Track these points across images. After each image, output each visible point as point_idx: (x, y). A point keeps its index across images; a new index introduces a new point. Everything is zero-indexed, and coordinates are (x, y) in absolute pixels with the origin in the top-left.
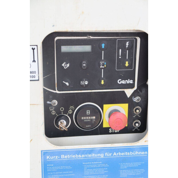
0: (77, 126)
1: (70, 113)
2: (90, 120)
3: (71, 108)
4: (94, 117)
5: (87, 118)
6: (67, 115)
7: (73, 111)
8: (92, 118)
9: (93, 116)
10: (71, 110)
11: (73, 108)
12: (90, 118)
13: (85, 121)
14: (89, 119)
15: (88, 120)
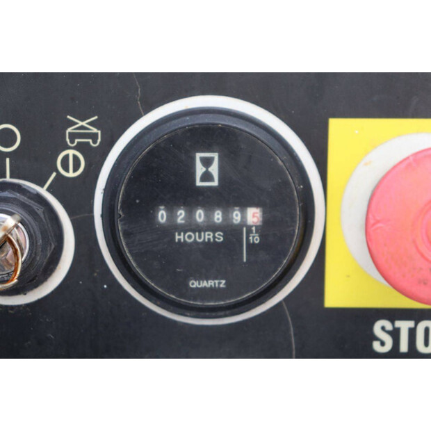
0: (120, 286)
1: (71, 174)
2: (219, 237)
3: (73, 137)
4: (254, 216)
5: (200, 215)
6: (43, 191)
7: (95, 159)
8: (236, 217)
9: (244, 204)
10: (77, 148)
11: (94, 137)
12: (218, 216)
13: (178, 237)
14: (214, 228)
15: (208, 236)
